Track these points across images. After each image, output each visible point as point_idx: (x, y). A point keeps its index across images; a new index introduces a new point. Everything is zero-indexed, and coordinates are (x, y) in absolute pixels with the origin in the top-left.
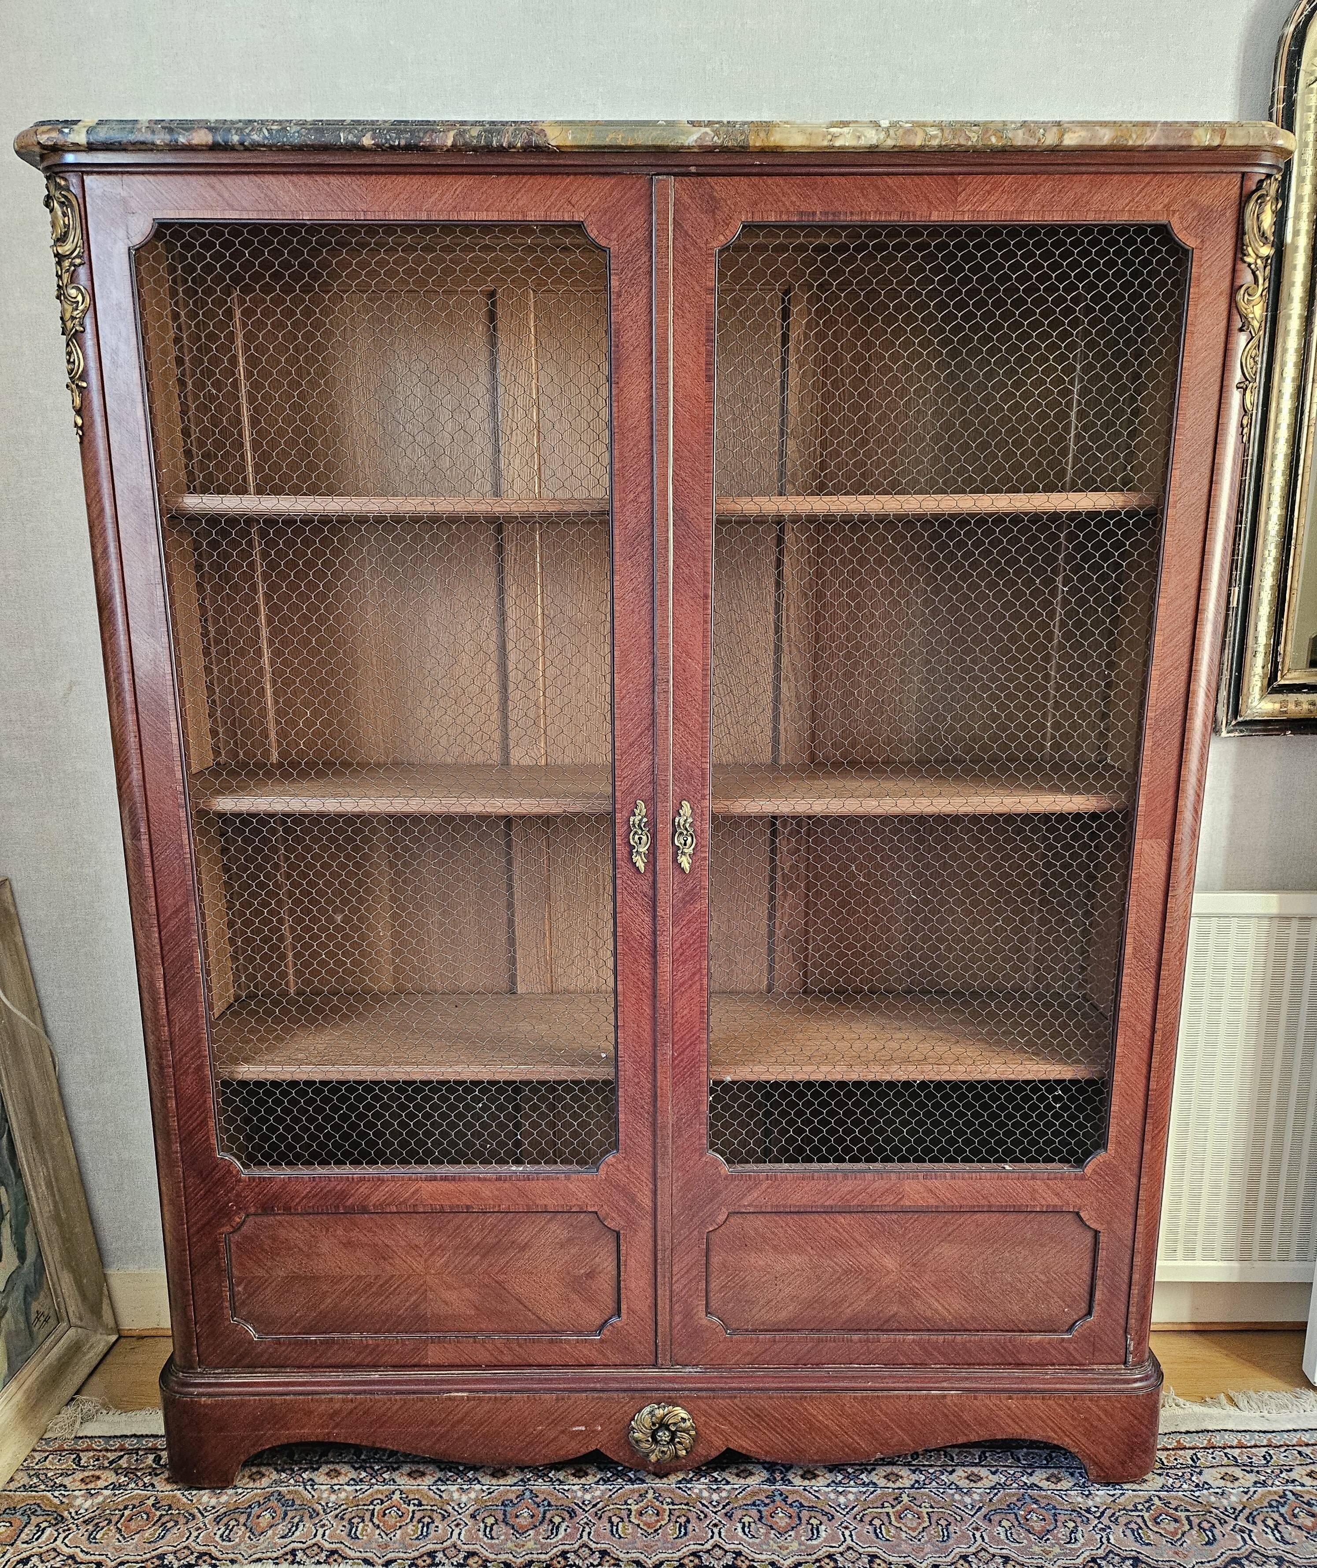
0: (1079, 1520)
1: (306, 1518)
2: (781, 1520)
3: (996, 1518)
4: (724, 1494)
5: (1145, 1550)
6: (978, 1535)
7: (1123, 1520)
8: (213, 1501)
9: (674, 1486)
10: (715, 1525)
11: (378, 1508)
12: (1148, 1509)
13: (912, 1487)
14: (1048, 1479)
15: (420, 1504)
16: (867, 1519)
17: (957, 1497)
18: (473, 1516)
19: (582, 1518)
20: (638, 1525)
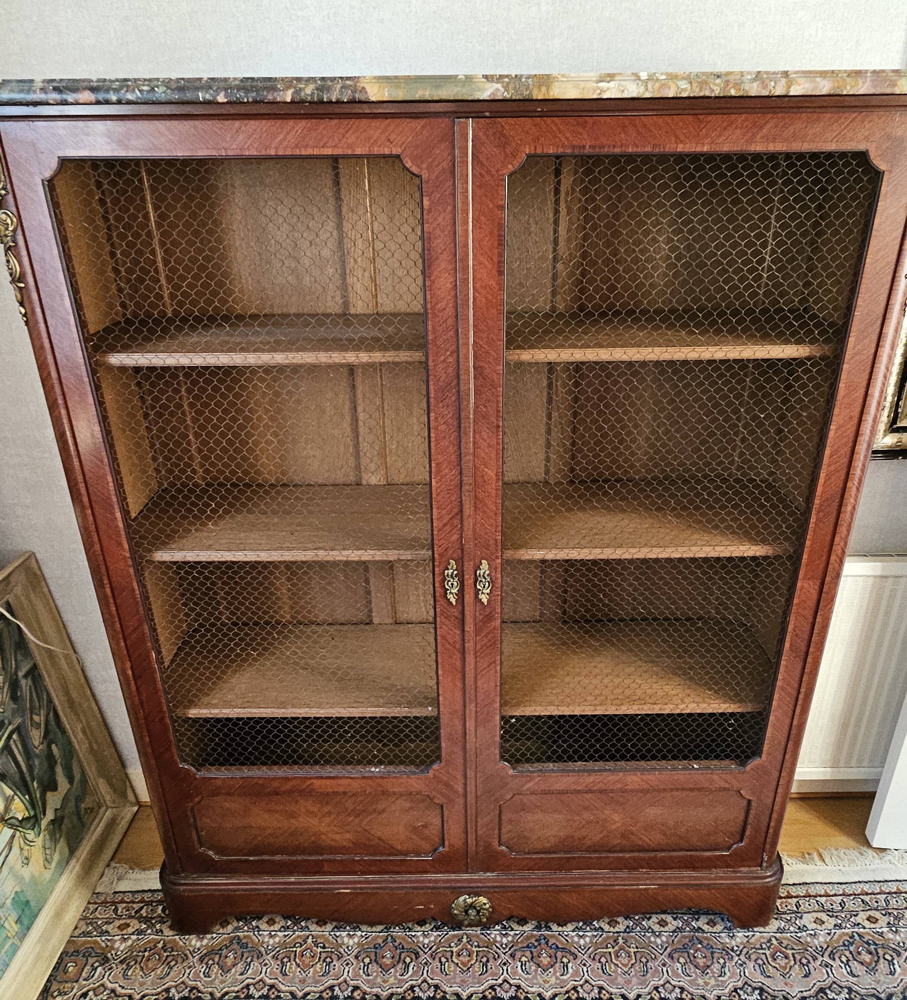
0: (726, 957)
1: (255, 959)
2: (545, 960)
3: (676, 956)
4: (510, 938)
5: (767, 982)
6: (665, 969)
7: (753, 957)
8: (198, 944)
9: (479, 932)
10: (505, 964)
11: (299, 949)
12: (769, 948)
13: (625, 931)
14: (707, 924)
15: (324, 947)
16: (597, 957)
17: (652, 939)
18: (356, 957)
19: (423, 958)
20: (457, 964)
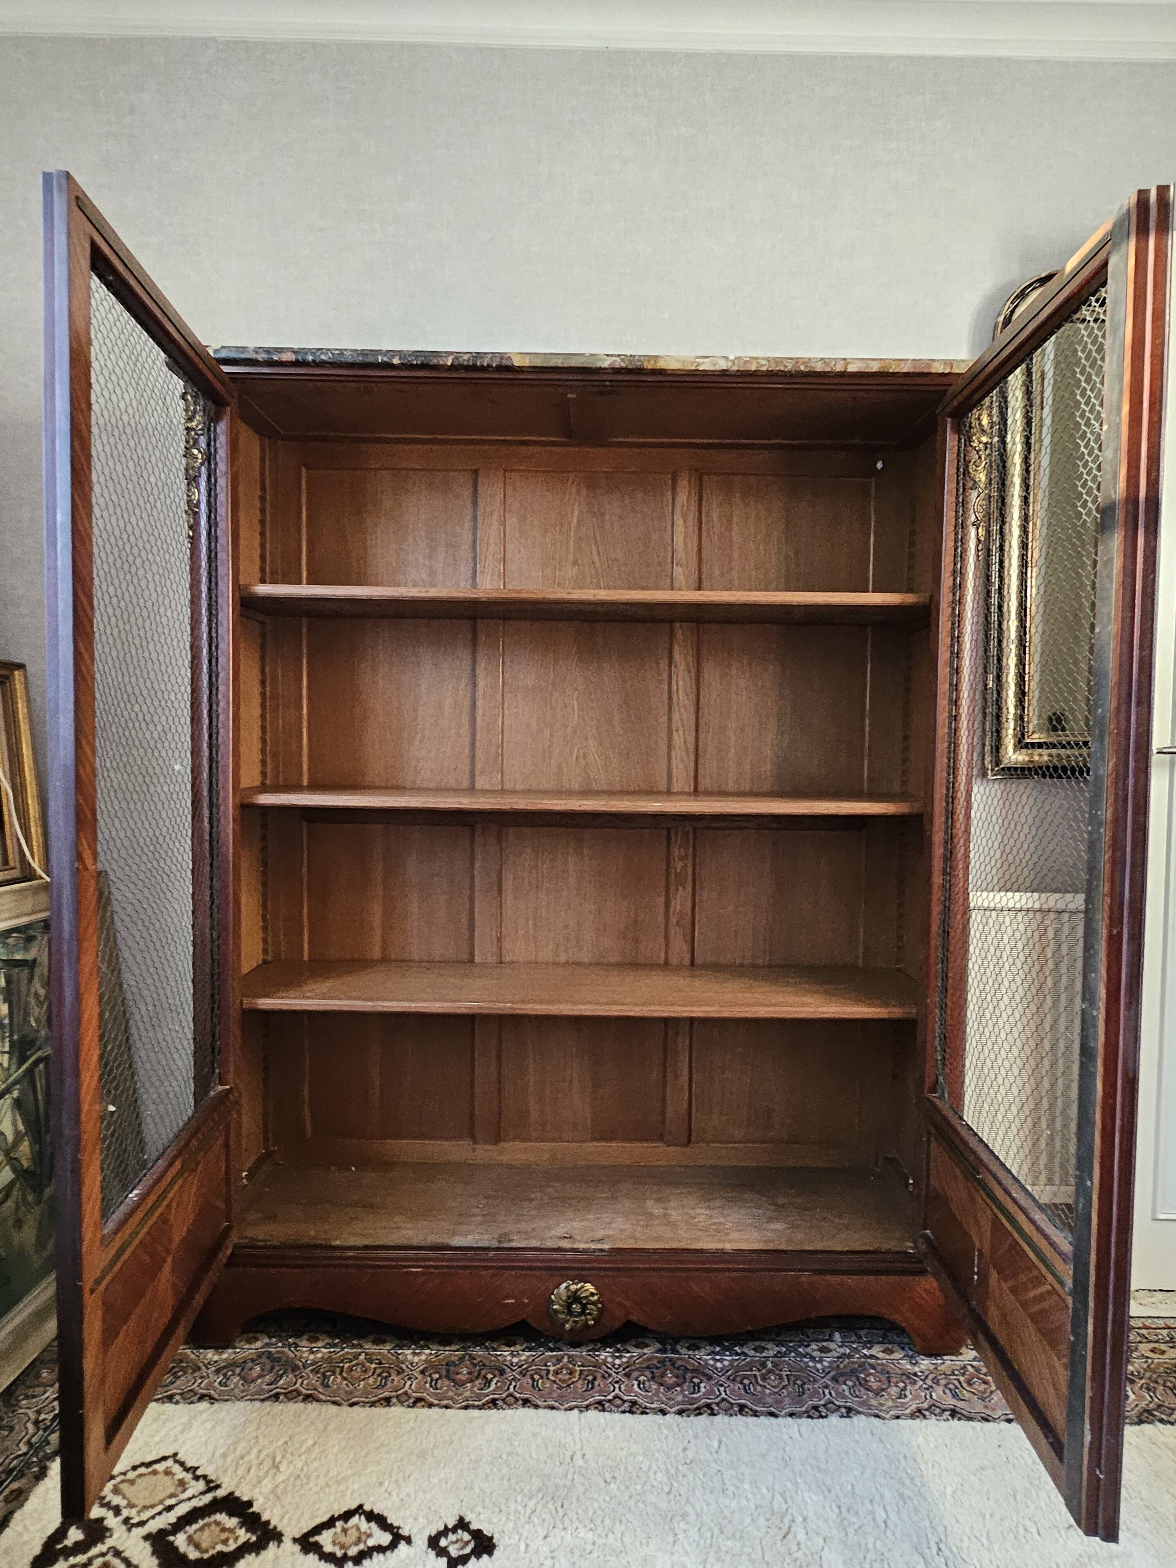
0: (907, 1381)
1: (289, 1371)
2: (670, 1378)
3: (841, 1379)
4: (624, 1360)
5: (961, 1404)
6: (827, 1391)
7: (943, 1382)
8: (216, 1358)
9: (585, 1353)
10: (617, 1382)
11: (347, 1365)
12: (963, 1374)
13: (775, 1356)
14: (883, 1352)
15: (380, 1363)
16: (738, 1379)
17: (811, 1364)
18: (422, 1372)
19: (509, 1375)
20: (555, 1382)
